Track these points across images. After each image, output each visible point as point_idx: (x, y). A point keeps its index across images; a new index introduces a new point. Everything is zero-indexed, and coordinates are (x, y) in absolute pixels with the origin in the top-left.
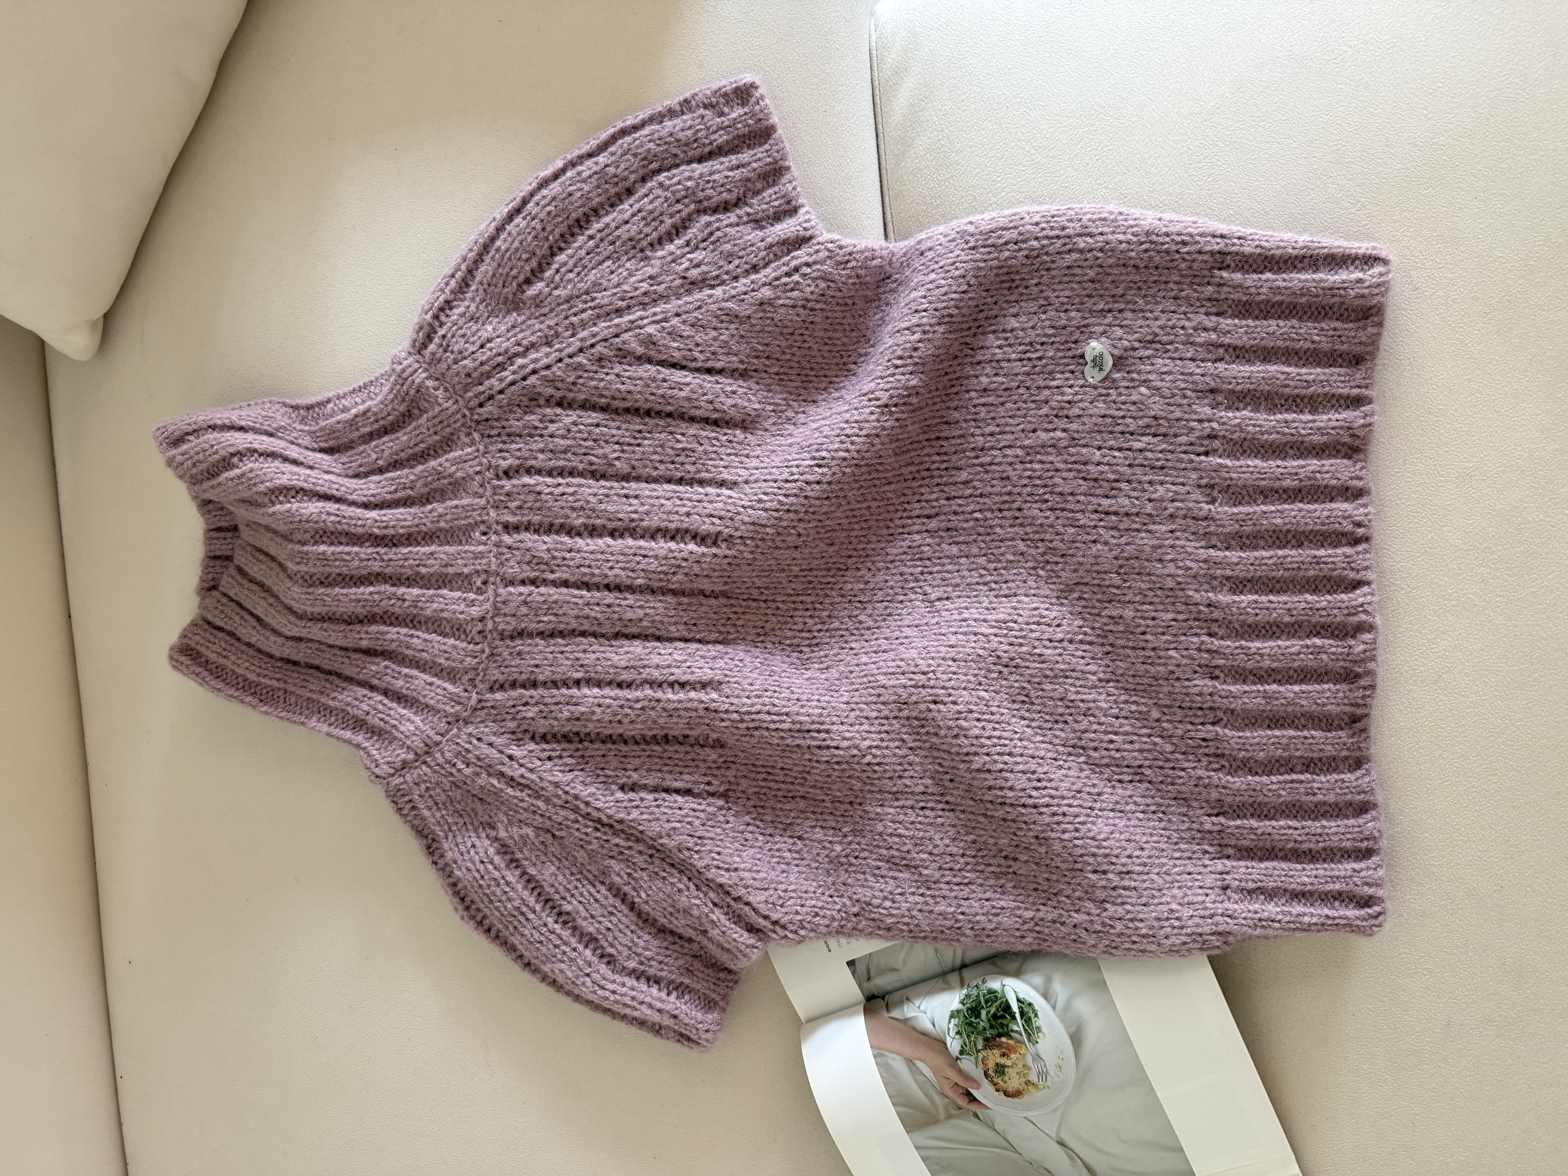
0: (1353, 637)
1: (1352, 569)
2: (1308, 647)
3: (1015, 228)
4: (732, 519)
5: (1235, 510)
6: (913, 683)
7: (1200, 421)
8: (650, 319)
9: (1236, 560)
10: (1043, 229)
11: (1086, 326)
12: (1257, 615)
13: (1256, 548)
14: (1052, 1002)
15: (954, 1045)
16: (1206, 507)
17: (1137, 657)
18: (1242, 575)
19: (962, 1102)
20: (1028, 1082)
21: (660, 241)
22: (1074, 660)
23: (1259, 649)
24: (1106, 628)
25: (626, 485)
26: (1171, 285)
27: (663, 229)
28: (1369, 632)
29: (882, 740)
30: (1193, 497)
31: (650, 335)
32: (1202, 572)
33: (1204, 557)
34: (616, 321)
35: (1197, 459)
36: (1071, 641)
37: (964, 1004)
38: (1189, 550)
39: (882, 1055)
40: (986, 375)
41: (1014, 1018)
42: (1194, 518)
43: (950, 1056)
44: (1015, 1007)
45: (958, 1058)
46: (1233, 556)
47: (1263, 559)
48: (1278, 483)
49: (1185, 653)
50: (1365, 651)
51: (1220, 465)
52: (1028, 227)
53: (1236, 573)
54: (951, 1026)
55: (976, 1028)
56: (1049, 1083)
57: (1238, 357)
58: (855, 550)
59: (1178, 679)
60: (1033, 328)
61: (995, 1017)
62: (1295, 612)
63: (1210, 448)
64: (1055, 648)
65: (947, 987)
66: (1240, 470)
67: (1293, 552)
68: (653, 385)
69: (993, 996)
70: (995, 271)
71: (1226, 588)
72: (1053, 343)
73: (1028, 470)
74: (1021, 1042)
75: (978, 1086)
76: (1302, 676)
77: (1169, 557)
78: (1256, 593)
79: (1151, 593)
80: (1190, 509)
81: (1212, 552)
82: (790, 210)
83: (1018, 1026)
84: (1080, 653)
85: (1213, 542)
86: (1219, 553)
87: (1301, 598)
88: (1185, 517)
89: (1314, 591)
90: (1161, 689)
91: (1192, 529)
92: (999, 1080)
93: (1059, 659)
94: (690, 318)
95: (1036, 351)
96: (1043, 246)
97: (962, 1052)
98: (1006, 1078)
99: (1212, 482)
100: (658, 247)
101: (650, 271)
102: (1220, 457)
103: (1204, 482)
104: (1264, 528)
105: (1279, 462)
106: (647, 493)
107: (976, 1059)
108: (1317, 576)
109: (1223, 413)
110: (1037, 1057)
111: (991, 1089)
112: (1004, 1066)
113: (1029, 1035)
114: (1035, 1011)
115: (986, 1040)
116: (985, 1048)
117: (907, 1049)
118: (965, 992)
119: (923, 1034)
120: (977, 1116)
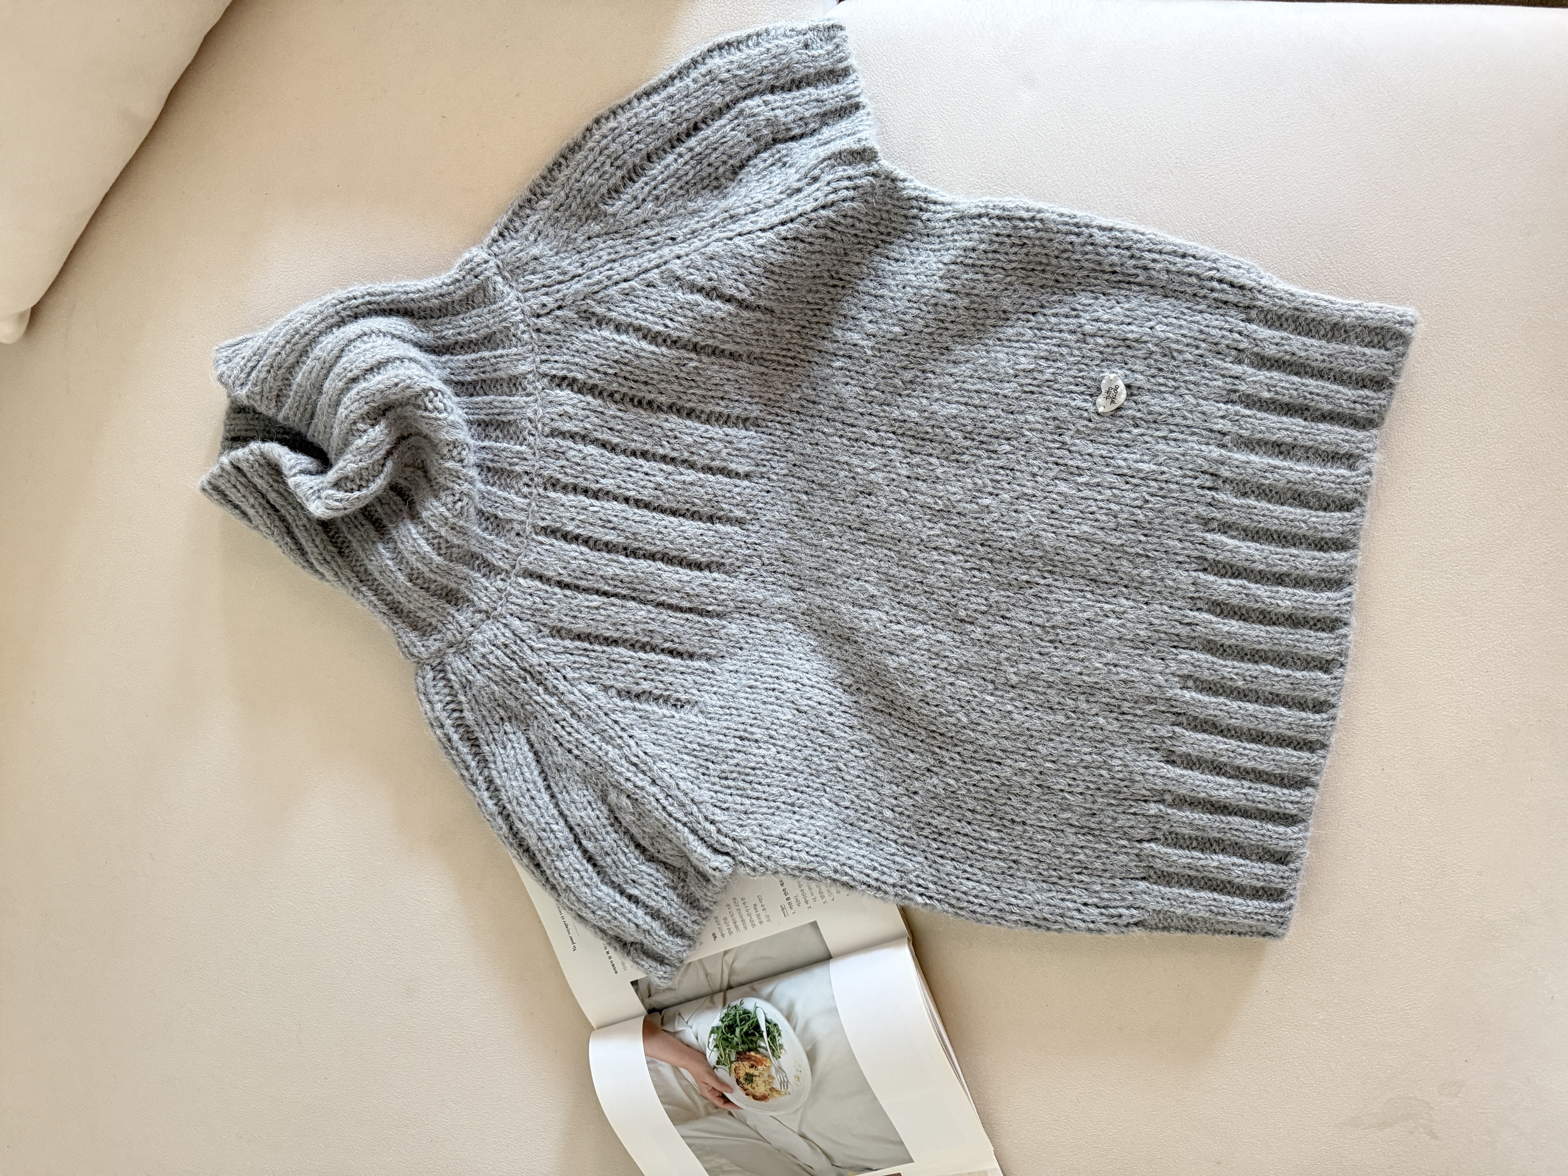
14: (793, 1024)
15: (712, 1056)
19: (719, 1103)
20: (772, 1089)
37: (723, 1022)
39: (654, 1062)
41: (762, 1035)
43: (708, 1065)
44: (763, 1027)
55: (731, 1043)
56: (789, 1090)
61: (747, 1034)
65: (712, 1007)
69: (747, 1016)
74: (767, 1057)
75: (732, 1091)
83: (765, 1043)
92: (748, 1087)
97: (718, 1063)
98: (754, 1085)
110: (780, 1069)
111: (742, 1093)
112: (752, 1076)
113: (773, 1051)
114: (778, 1031)
115: (738, 1053)
116: (737, 1060)
117: (674, 1058)
118: (725, 1011)
119: (688, 1045)
120: (730, 1114)
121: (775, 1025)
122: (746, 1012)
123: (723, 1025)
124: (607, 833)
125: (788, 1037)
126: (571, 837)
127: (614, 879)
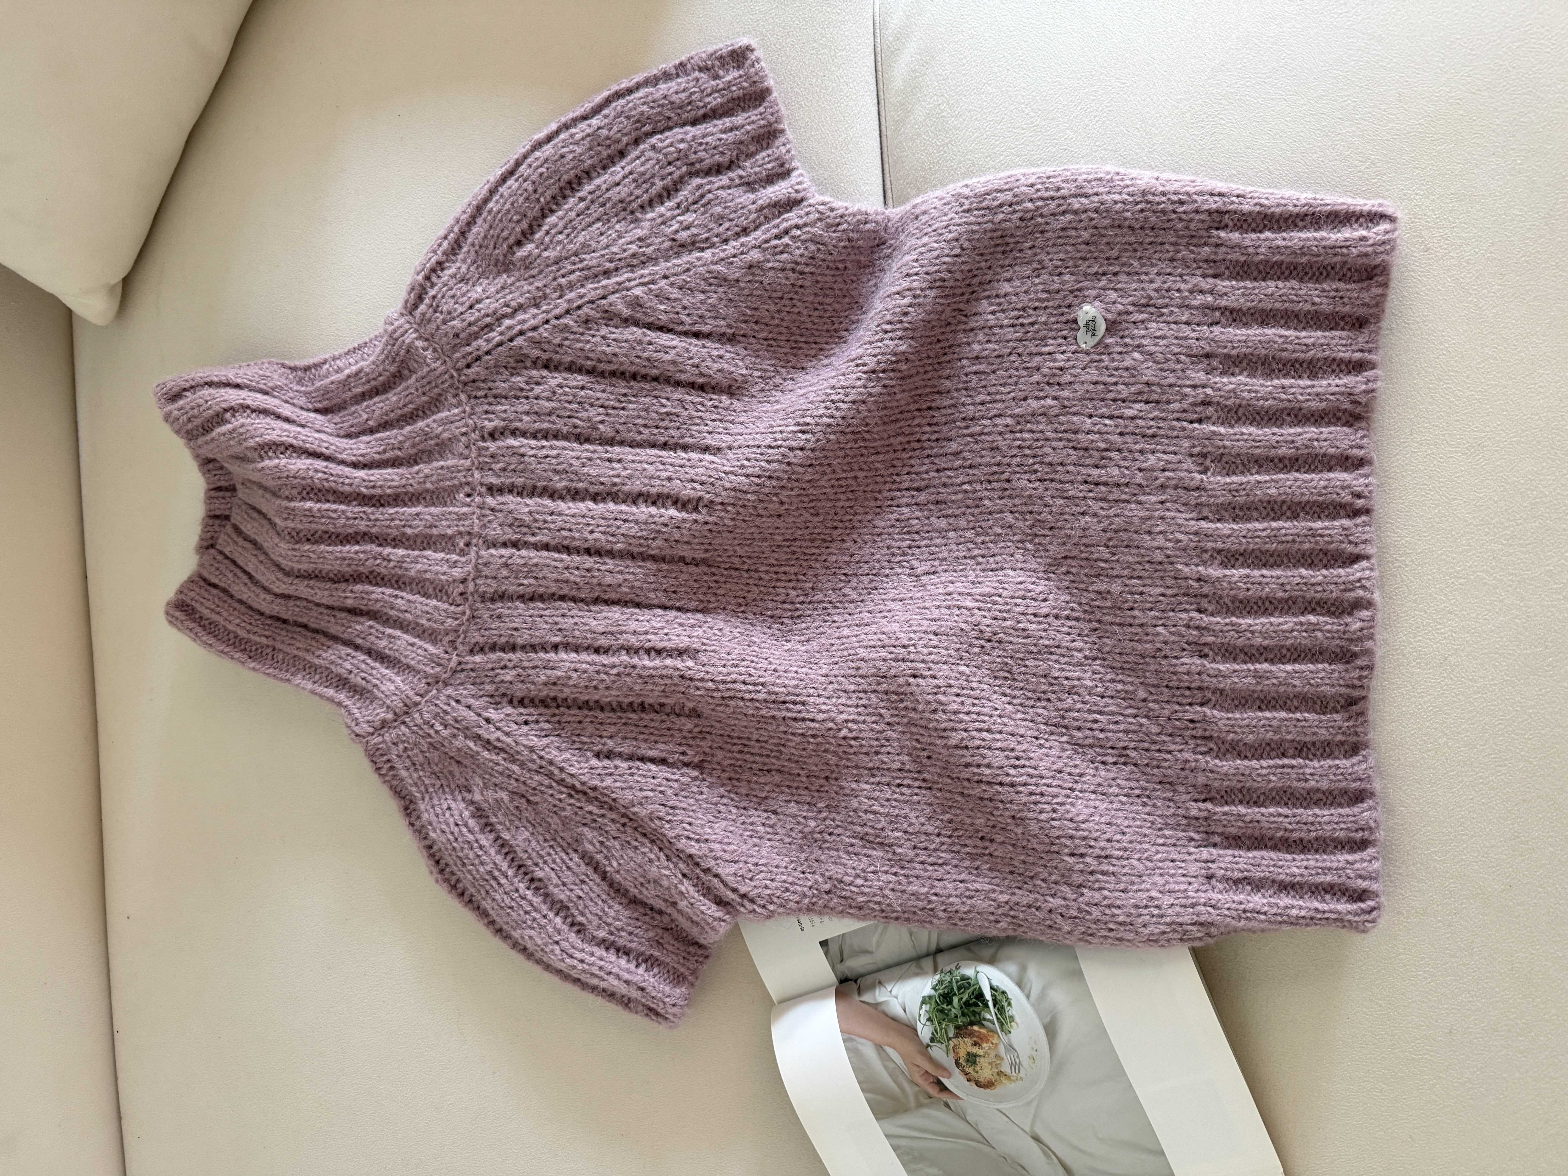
0: (1350, 614)
1: (1350, 542)
2: (1301, 624)
3: (1011, 190)
4: (713, 485)
5: (1228, 480)
6: (893, 656)
7: (1194, 387)
8: (637, 281)
9: (1228, 532)
10: (1038, 190)
11: (1080, 290)
12: (1248, 590)
13: (1249, 520)
14: (1027, 991)
15: (925, 1032)
16: (1198, 476)
17: (1124, 634)
18: (1234, 547)
19: (933, 1091)
20: (1000, 1073)
21: (651, 203)
22: (1059, 636)
23: (1250, 625)
24: (1093, 603)
25: (609, 449)
26: (1167, 247)
27: (653, 191)
28: (1367, 609)
29: (859, 714)
30: (1185, 466)
31: (637, 297)
32: (1192, 545)
33: (1195, 528)
34: (604, 283)
35: (1190, 426)
36: (1057, 617)
37: (936, 990)
38: (1180, 521)
39: (852, 1040)
40: (979, 342)
41: (987, 1006)
42: (1185, 488)
43: (921, 1043)
44: (988, 995)
45: (928, 1046)
46: (1225, 528)
47: (1256, 531)
48: (1273, 451)
49: (1173, 629)
50: (1362, 629)
51: (1213, 432)
52: (1023, 189)
53: (1228, 546)
54: (922, 1012)
55: (947, 1015)
56: (1022, 1074)
57: (1235, 320)
58: (841, 521)
59: (1166, 657)
60: (1025, 292)
61: (967, 1004)
62: (1288, 587)
63: (1203, 415)
64: (1040, 623)
65: (920, 973)
66: (1233, 437)
67: (1288, 524)
68: (638, 348)
69: (966, 983)
70: (989, 235)
71: (1216, 562)
72: (1046, 308)
73: (1019, 439)
74: (994, 1032)
75: (949, 1075)
76: (1295, 656)
77: (1158, 529)
78: (1249, 567)
79: (1139, 567)
80: (1181, 479)
81: (1203, 523)
82: (782, 172)
83: (991, 1014)
84: (1066, 629)
85: (1205, 514)
86: (1211, 525)
87: (1295, 572)
88: (1176, 487)
89: (1310, 565)
90: (1148, 668)
91: (1183, 500)
92: (970, 1070)
93: (1043, 634)
94: (679, 280)
95: (1029, 316)
96: (1038, 208)
97: (932, 1040)
98: (978, 1068)
99: (1205, 450)
100: (648, 209)
101: (639, 233)
102: (1214, 424)
103: (1196, 450)
104: (1257, 498)
105: (1275, 430)
106: (631, 457)
107: (947, 1047)
108: (1313, 549)
109: (1218, 379)
110: (1010, 1047)
111: (962, 1078)
112: (976, 1055)
113: (1001, 1024)
114: (1007, 999)
115: (957, 1028)
116: (957, 1036)
117: (877, 1034)
118: (937, 978)
119: (893, 1020)
120: (947, 1105)
121: (1003, 993)
122: (964, 978)
123: (937, 994)
125: (1020, 1007)
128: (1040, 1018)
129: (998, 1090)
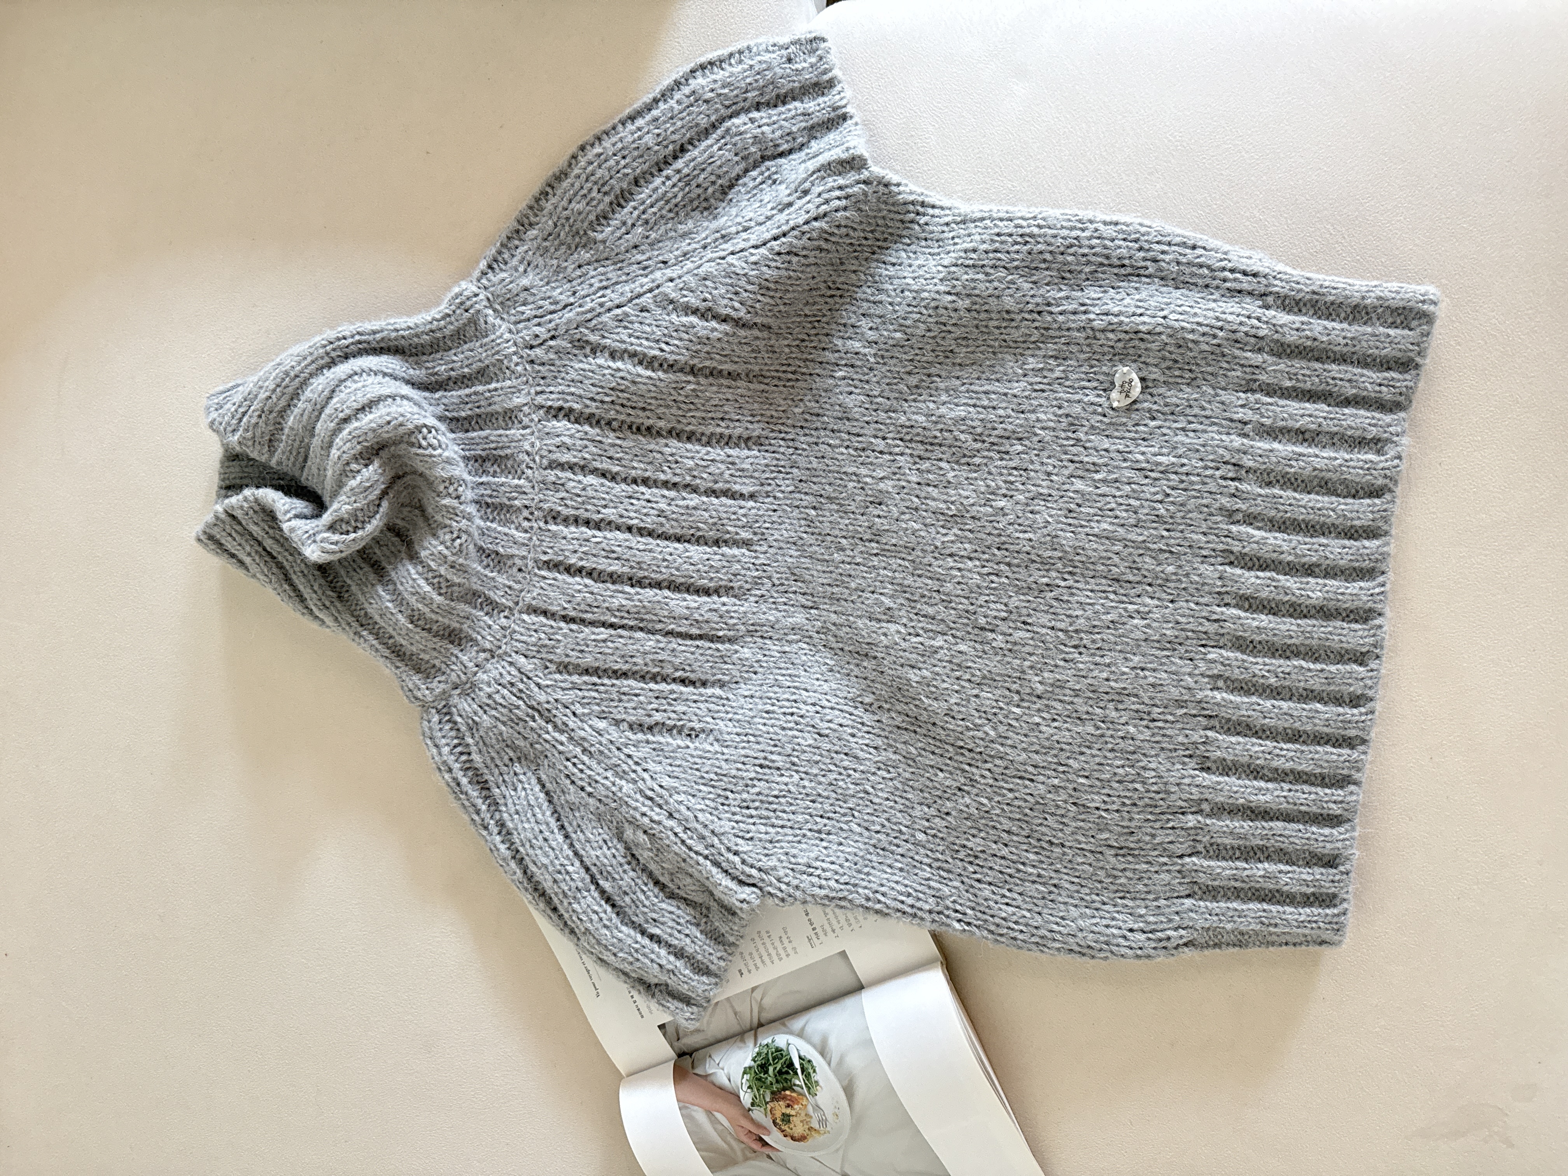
14: (827, 1059)
15: (746, 1098)
19: (756, 1146)
20: (811, 1129)
39: (687, 1108)
41: (796, 1073)
43: (743, 1107)
44: (797, 1065)
45: (749, 1110)
55: (764, 1083)
61: (780, 1072)
65: (742, 1046)
69: (779, 1054)
74: (803, 1095)
75: (769, 1133)
83: (799, 1080)
92: (785, 1127)
97: (753, 1104)
98: (792, 1126)
107: (765, 1109)
110: (817, 1107)
111: (780, 1135)
112: (789, 1116)
113: (809, 1089)
114: (813, 1067)
115: (773, 1093)
116: (772, 1101)
117: (707, 1102)
118: (757, 1050)
119: (721, 1088)
120: (769, 1157)
121: (809, 1061)
122: (778, 1050)
123: (755, 1065)
124: (625, 871)
125: (823, 1073)
126: (588, 878)
127: (635, 919)
128: (840, 1081)
129: (810, 1142)
